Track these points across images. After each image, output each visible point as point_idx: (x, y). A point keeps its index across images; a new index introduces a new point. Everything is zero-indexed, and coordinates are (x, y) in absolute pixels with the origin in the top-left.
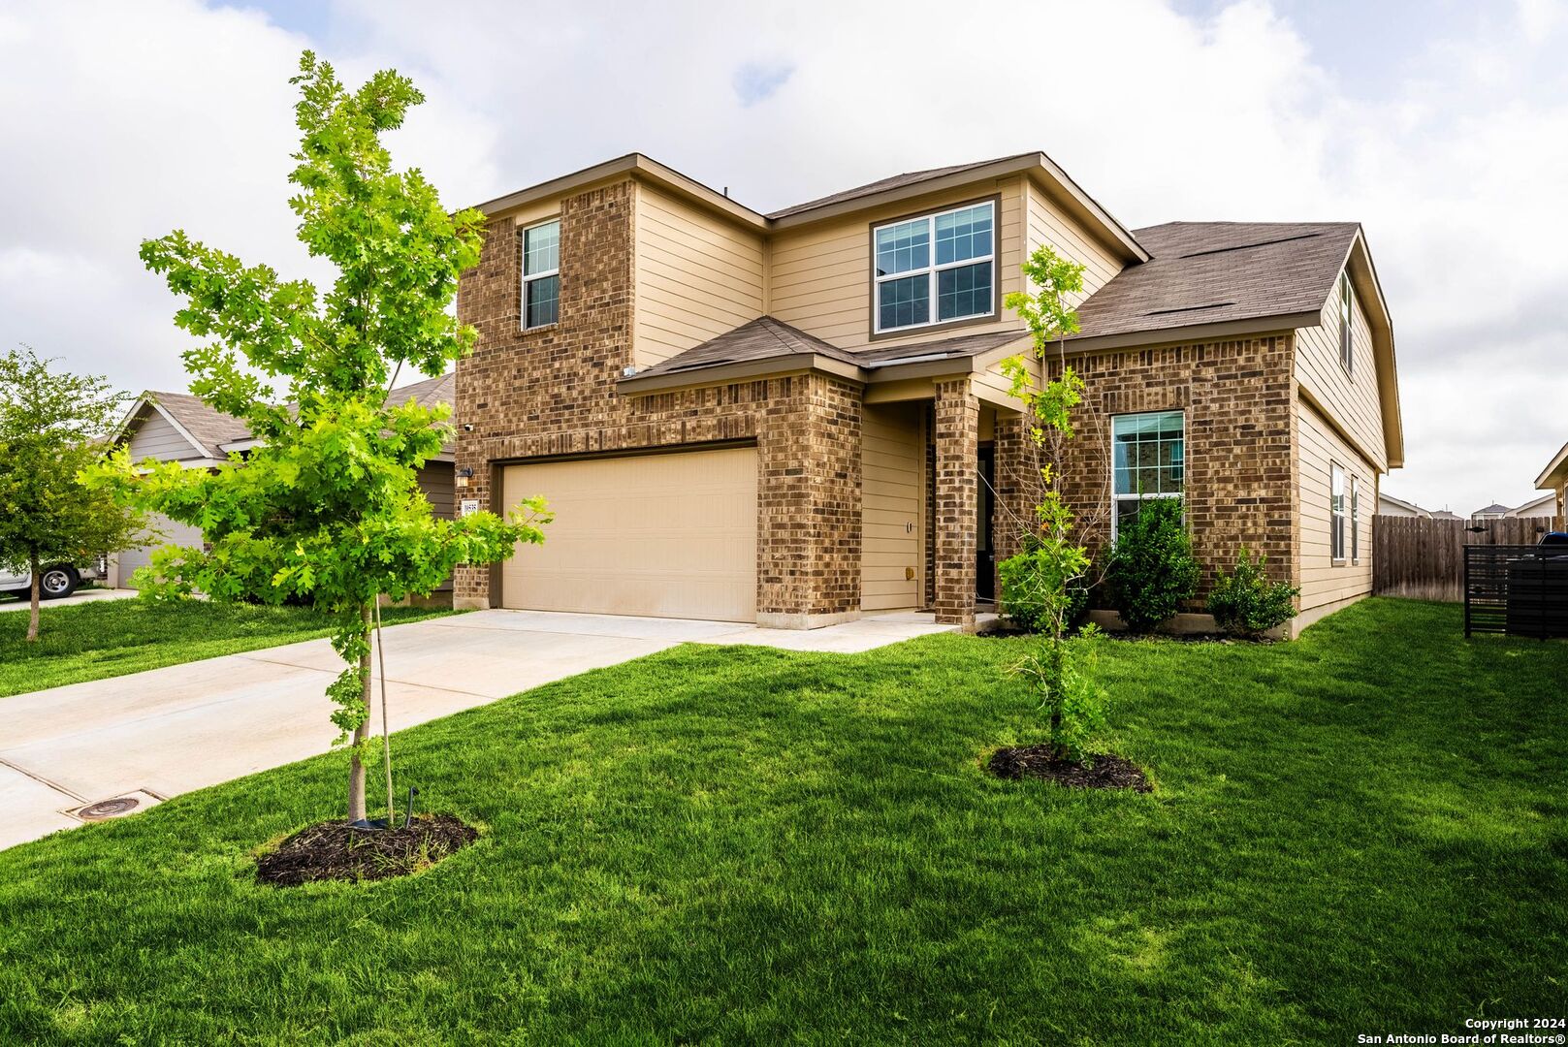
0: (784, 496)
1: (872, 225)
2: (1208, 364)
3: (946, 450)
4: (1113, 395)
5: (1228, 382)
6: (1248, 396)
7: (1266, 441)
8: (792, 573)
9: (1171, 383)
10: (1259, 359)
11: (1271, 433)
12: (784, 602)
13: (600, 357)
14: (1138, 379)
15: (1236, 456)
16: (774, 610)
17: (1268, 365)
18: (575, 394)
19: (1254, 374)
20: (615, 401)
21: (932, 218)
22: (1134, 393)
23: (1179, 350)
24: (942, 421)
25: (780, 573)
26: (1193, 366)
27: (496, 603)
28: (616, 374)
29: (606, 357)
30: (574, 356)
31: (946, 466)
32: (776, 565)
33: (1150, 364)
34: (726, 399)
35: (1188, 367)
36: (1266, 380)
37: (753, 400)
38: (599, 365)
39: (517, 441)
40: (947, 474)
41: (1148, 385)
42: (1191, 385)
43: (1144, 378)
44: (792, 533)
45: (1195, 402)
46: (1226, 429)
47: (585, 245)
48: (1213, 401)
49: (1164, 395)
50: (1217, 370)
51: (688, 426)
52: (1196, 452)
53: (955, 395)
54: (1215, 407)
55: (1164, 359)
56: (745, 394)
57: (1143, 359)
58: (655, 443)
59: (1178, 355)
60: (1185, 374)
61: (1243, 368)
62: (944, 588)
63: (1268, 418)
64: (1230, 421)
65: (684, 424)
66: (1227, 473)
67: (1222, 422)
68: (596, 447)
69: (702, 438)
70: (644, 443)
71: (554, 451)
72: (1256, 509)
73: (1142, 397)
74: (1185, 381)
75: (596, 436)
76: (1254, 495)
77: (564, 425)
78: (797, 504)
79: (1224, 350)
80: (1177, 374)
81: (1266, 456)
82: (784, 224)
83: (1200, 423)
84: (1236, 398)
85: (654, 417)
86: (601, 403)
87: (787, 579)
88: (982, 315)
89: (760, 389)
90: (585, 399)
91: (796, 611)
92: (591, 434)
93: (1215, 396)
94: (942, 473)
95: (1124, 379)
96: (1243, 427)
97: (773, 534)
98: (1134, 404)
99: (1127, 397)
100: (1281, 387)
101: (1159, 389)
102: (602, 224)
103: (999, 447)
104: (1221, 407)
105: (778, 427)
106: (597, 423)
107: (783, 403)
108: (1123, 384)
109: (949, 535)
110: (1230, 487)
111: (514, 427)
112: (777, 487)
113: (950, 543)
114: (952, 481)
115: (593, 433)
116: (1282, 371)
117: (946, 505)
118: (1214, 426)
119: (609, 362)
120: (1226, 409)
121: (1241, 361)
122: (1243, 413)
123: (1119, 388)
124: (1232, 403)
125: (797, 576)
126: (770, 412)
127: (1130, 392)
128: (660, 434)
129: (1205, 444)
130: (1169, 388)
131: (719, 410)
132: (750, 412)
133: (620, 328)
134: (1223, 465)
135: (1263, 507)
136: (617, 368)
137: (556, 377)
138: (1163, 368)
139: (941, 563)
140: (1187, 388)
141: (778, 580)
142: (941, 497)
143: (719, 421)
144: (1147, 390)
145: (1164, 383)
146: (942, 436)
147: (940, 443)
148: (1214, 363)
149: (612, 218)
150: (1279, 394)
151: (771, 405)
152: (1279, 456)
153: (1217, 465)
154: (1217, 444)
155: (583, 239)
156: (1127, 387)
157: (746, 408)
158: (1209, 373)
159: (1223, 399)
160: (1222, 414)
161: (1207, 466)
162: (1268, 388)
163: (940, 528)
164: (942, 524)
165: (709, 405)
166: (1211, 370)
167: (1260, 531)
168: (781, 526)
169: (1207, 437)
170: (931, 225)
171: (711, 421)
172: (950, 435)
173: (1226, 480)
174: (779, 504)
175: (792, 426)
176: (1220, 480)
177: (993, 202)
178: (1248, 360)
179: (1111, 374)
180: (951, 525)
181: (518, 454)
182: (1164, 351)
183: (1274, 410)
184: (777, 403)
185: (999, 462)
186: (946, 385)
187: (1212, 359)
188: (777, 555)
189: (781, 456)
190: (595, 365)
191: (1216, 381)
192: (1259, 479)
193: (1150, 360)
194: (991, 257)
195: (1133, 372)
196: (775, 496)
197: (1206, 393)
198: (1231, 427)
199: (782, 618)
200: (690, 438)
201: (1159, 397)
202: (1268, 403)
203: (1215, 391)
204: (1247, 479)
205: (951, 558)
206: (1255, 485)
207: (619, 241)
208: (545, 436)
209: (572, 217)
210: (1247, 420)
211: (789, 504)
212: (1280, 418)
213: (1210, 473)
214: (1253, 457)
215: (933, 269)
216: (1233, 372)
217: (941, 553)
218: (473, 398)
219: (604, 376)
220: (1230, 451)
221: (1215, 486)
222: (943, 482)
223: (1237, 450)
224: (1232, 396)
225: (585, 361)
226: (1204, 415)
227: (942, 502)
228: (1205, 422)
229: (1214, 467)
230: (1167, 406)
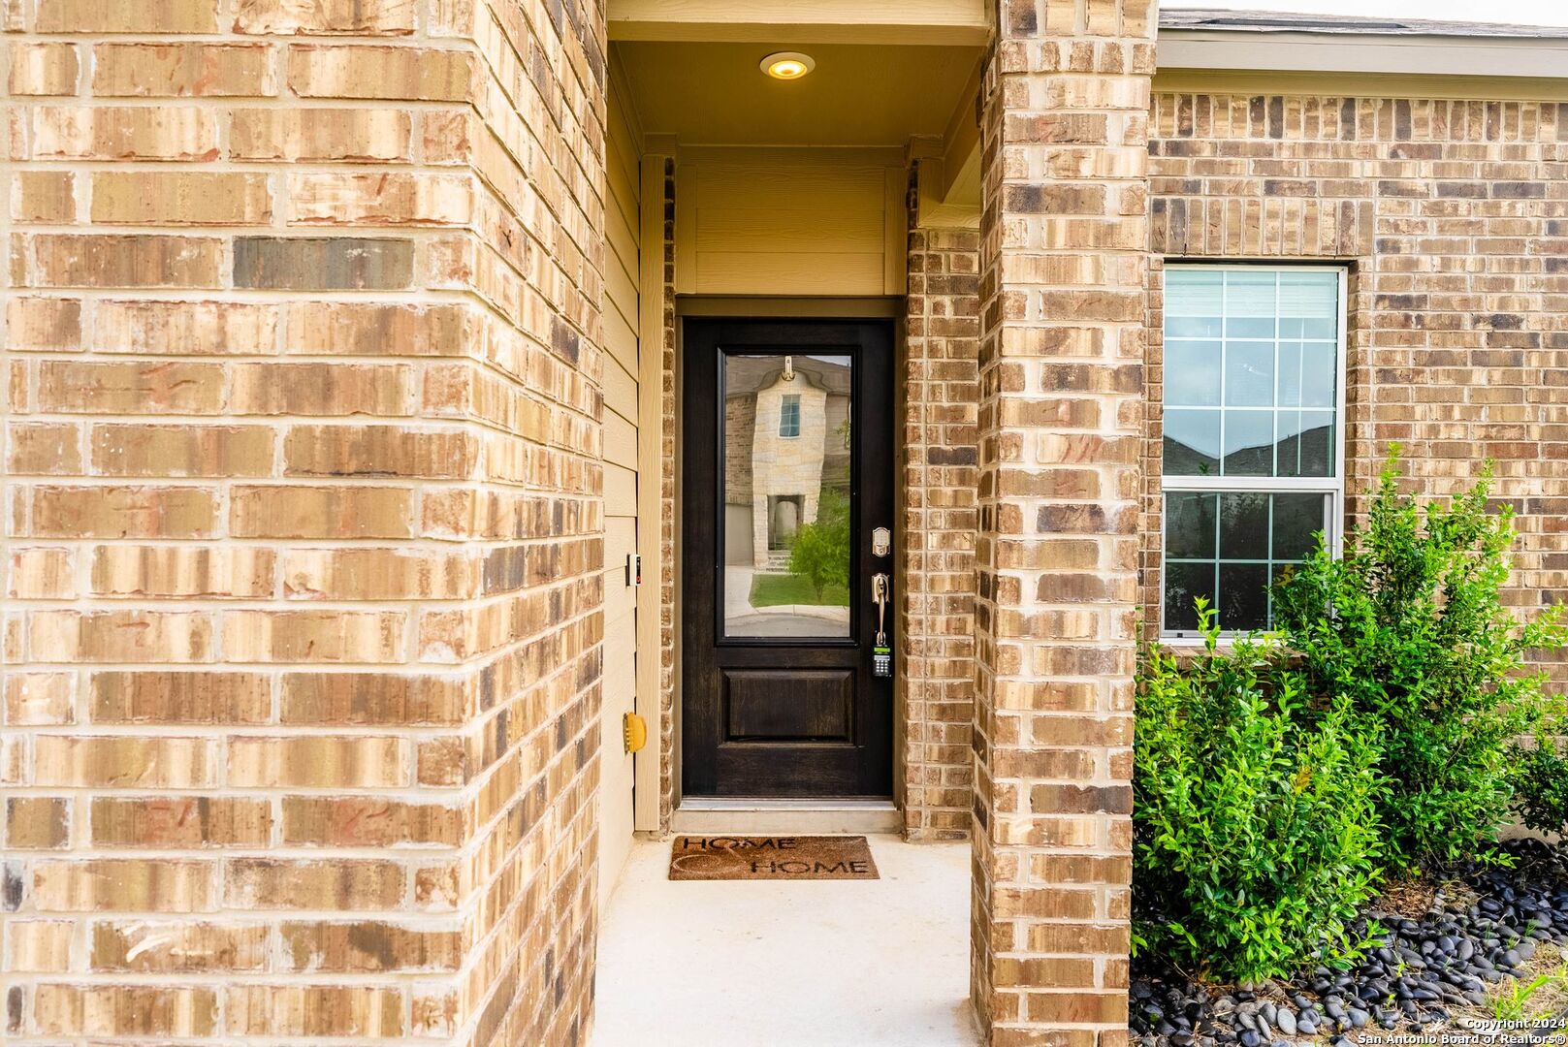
2: (1421, 152)
3: (1056, 269)
4: (1179, 206)
5: (1463, 203)
6: (1507, 244)
9: (1330, 190)
11: (1554, 341)
14: (1245, 169)
15: (1477, 393)
17: (1557, 173)
19: (1523, 191)
22: (1235, 207)
23: (1350, 103)
24: (1034, 132)
26: (1383, 152)
31: (1054, 341)
33: (1276, 133)
35: (1369, 153)
36: (1551, 209)
40: (1059, 378)
41: (1271, 188)
42: (1377, 202)
43: (1260, 167)
44: (300, 761)
45: (1383, 246)
46: (1456, 323)
48: (1427, 247)
49: (1310, 220)
50: (1440, 170)
54: (1429, 264)
55: (1312, 123)
57: (1257, 116)
59: (1348, 120)
60: (1364, 170)
61: (1499, 171)
62: (1037, 903)
64: (1465, 302)
66: (1457, 434)
67: (1445, 303)
72: (1521, 525)
73: (1253, 218)
74: (1363, 189)
76: (1517, 492)
79: (1457, 118)
80: (1342, 170)
83: (1393, 303)
84: (1481, 247)
93: (1433, 235)
94: (1034, 372)
95: (1209, 166)
96: (1495, 321)
99: (1215, 214)
101: (1298, 203)
104: (1446, 264)
108: (1206, 180)
109: (1063, 661)
110: (1463, 468)
113: (1069, 697)
114: (1077, 414)
117: (1051, 519)
118: (1428, 313)
120: (1456, 272)
121: (1495, 153)
122: (1494, 285)
123: (1194, 188)
124: (1471, 259)
127: (1225, 202)
129: (1403, 358)
130: (1327, 204)
134: (1447, 413)
135: (1535, 521)
138: (1309, 148)
139: (1024, 786)
140: (1367, 209)
142: (1025, 485)
144: (1267, 203)
145: (1311, 189)
146: (1031, 199)
147: (1024, 233)
148: (1433, 151)
153: (1434, 411)
154: (1435, 359)
156: (1216, 187)
158: (1419, 174)
159: (1450, 246)
160: (1446, 283)
161: (1408, 412)
162: (1554, 228)
163: (1024, 628)
164: (1030, 605)
166: (1426, 167)
167: (1528, 580)
169: (1410, 340)
172: (1071, 200)
173: (1451, 451)
178: (1511, 152)
180: (1077, 614)
182: (1312, 104)
183: (1564, 285)
187: (1429, 140)
191: (1434, 197)
193: (1276, 120)
195: (1232, 149)
197: (1413, 226)
198: (1467, 319)
201: (1298, 225)
203: (1433, 223)
204: (1502, 451)
205: (1071, 763)
206: (1520, 467)
210: (1502, 303)
213: (1418, 430)
214: (1517, 396)
216: (1477, 179)
217: (1026, 741)
220: (1464, 378)
221: (1429, 466)
223: (1479, 377)
224: (1472, 240)
226: (1406, 282)
227: (1029, 509)
228: (1406, 301)
229: (1424, 415)
230: (1316, 251)
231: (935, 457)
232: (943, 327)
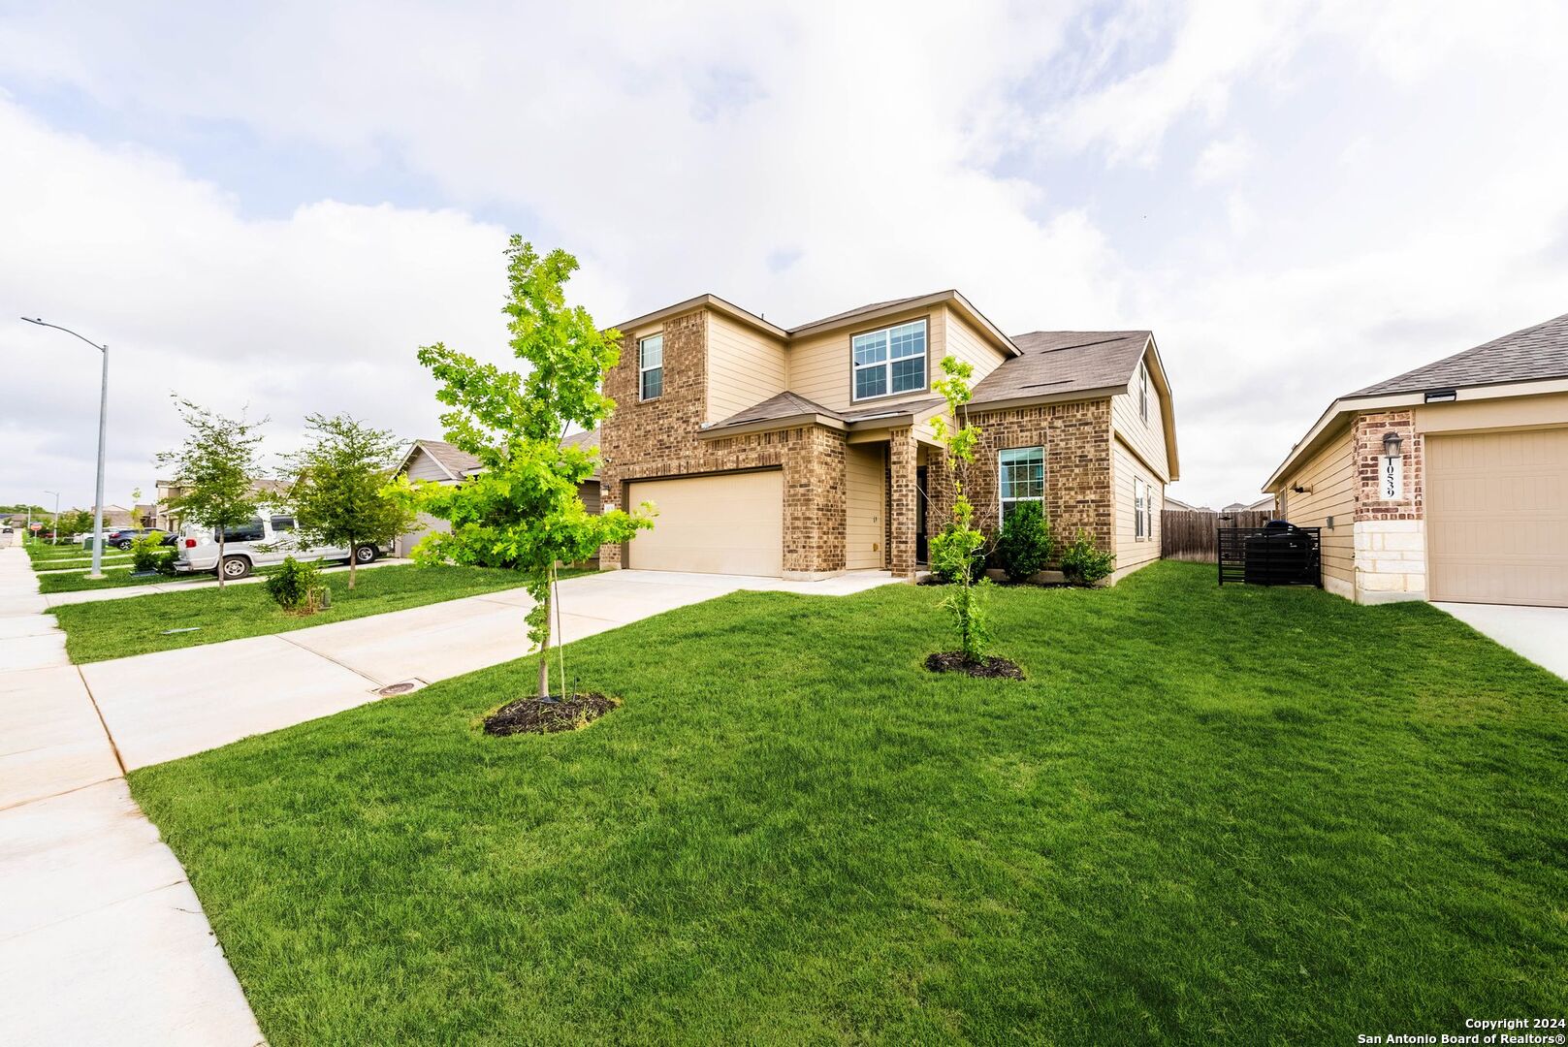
0: (799, 500)
1: (851, 335)
2: (1059, 418)
3: (898, 472)
4: (1000, 437)
5: (1070, 429)
6: (1083, 437)
7: (1094, 465)
8: (804, 547)
9: (1036, 430)
10: (1090, 415)
11: (1097, 460)
12: (799, 565)
13: (687, 417)
14: (1015, 427)
15: (1076, 474)
16: (793, 570)
17: (1096, 418)
18: (672, 439)
19: (1087, 424)
20: (696, 443)
21: (888, 330)
22: (1013, 436)
23: (1040, 409)
24: (895, 454)
25: (797, 547)
26: (1049, 419)
27: (625, 565)
28: (697, 427)
29: (691, 417)
30: (671, 417)
31: (897, 481)
32: (794, 542)
33: (1022, 418)
34: (763, 442)
35: (1046, 420)
36: (1094, 428)
37: (780, 442)
38: (686, 422)
39: (637, 468)
40: (898, 486)
41: (1021, 431)
42: (1048, 431)
43: (1019, 427)
44: (804, 523)
45: (1050, 441)
46: (1070, 458)
47: (678, 349)
48: (1061, 440)
49: (1031, 437)
50: (1064, 422)
51: (741, 458)
52: (1051, 472)
53: (903, 438)
54: (1062, 444)
55: (1031, 415)
56: (775, 438)
57: (1018, 415)
58: (720, 468)
59: (1040, 413)
60: (1044, 424)
61: (1080, 420)
62: (896, 556)
63: (1096, 451)
64: (1072, 453)
65: (738, 457)
66: (1071, 485)
67: (1067, 453)
68: (685, 472)
69: (749, 466)
70: (714, 469)
71: (659, 474)
72: (1089, 506)
73: (1017, 438)
74: (1045, 428)
75: (685, 465)
76: (1087, 499)
77: (666, 458)
78: (807, 505)
79: (1068, 409)
80: (1039, 424)
81: (1094, 474)
82: (797, 335)
83: (1054, 454)
84: (1076, 439)
85: (720, 453)
86: (688, 445)
87: (801, 550)
88: (919, 389)
89: (784, 435)
90: (678, 442)
91: (807, 570)
92: (682, 463)
93: (1063, 437)
94: (895, 485)
95: (1007, 428)
96: (1081, 456)
97: (792, 524)
98: (1013, 443)
99: (1008, 439)
100: (1103, 431)
101: (1028, 433)
102: (688, 337)
103: (930, 470)
104: (1067, 444)
105: (795, 458)
106: (685, 457)
107: (798, 444)
108: (1006, 431)
109: (899, 524)
110: (1073, 493)
111: (635, 460)
112: (795, 495)
113: (900, 529)
114: (901, 491)
115: (683, 463)
116: (1104, 422)
117: (898, 505)
118: (1062, 456)
119: (693, 420)
120: (1069, 446)
121: (1079, 416)
122: (1080, 448)
123: (1003, 433)
124: (1073, 442)
125: (807, 549)
126: (790, 449)
127: (1010, 435)
128: (723, 463)
129: (1056, 467)
130: (1034, 433)
131: (759, 448)
132: (778, 450)
133: (699, 399)
134: (1068, 480)
135: (1093, 505)
136: (697, 423)
137: (661, 429)
138: (1030, 421)
139: (895, 540)
140: (1045, 433)
141: (795, 551)
142: (894, 500)
143: (759, 455)
144: (1021, 434)
145: (1031, 430)
146: (894, 463)
147: (894, 467)
148: (1063, 417)
149: (694, 333)
150: (1102, 436)
151: (791, 446)
152: (1102, 474)
153: (1065, 479)
154: (1064, 467)
155: (676, 346)
156: (1008, 432)
157: (775, 447)
158: (1059, 423)
159: (1068, 440)
160: (1067, 448)
161: (1058, 480)
162: (1096, 432)
163: (894, 519)
164: (895, 517)
165: (752, 445)
166: (1060, 421)
167: (1091, 520)
168: (797, 519)
169: (1058, 463)
170: (888, 334)
171: (754, 455)
172: (899, 463)
173: (1070, 489)
174: (796, 505)
175: (803, 458)
176: (1066, 489)
177: (925, 320)
178: (1083, 415)
179: (998, 425)
180: (900, 517)
181: (638, 476)
182: (1031, 410)
183: (1099, 446)
184: (794, 444)
185: (930, 479)
186: (897, 432)
187: (1061, 415)
188: (795, 536)
189: (797, 476)
190: (684, 422)
191: (1063, 428)
192: (1091, 488)
193: (1022, 416)
194: (924, 354)
195: (1012, 423)
196: (793, 500)
197: (1057, 436)
198: (1073, 456)
199: (798, 574)
200: (741, 466)
201: (1028, 438)
202: (1096, 442)
203: (1063, 434)
204: (1083, 489)
205: (900, 538)
206: (1088, 492)
207: (698, 347)
208: (654, 465)
209: (670, 333)
210: (1083, 452)
211: (802, 505)
212: (1103, 450)
213: (1060, 485)
214: (1087, 474)
215: (888, 362)
216: (1074, 422)
217: (895, 535)
218: (611, 442)
219: (689, 429)
220: (1072, 471)
221: (1063, 493)
222: (896, 491)
223: (1077, 470)
224: (1073, 437)
225: (678, 419)
226: (1056, 449)
227: (895, 504)
228: (1057, 454)
229: (1062, 481)
230: (1033, 444)
231: (932, 497)
232: (933, 472)
